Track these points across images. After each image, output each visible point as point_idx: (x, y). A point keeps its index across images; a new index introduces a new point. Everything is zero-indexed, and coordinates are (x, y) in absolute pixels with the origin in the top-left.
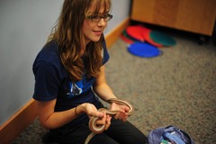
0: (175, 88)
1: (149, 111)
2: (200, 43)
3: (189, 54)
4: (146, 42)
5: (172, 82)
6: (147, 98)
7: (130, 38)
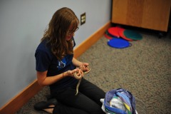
0: (135, 68)
1: (115, 82)
2: (160, 37)
3: (150, 45)
4: (121, 38)
5: (135, 64)
6: (115, 74)
7: (109, 35)
